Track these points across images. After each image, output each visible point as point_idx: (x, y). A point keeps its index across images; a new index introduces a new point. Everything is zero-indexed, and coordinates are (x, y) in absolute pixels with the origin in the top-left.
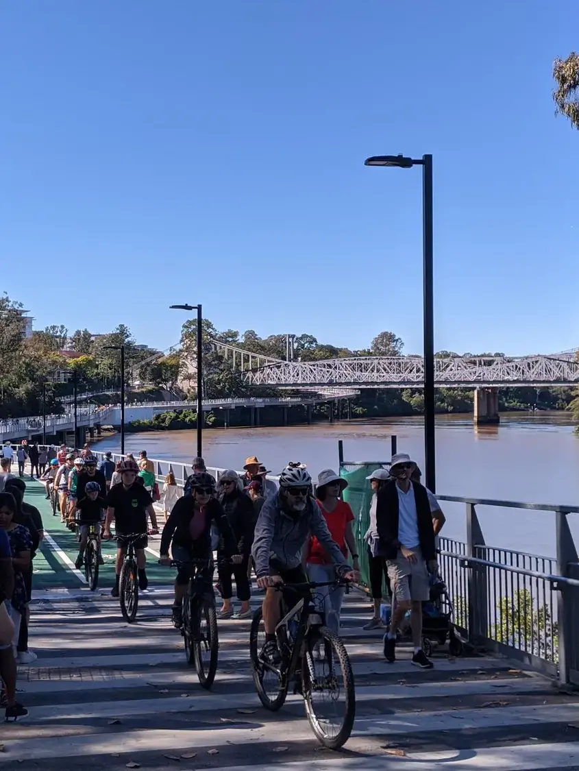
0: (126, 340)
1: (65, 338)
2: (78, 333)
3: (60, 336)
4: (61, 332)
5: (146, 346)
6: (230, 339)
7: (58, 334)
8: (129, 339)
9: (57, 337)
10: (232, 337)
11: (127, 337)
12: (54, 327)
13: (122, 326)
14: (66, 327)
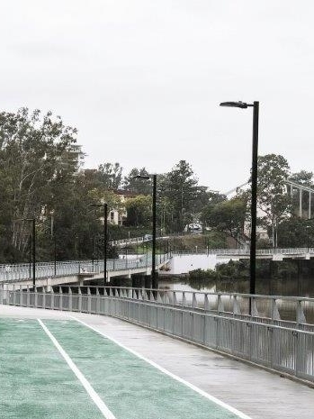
0: (187, 179)
1: (119, 178)
2: (134, 172)
3: (114, 175)
4: (116, 170)
5: (206, 188)
6: (303, 182)
7: (113, 172)
8: (191, 177)
9: (110, 176)
10: (305, 179)
11: (189, 175)
12: (108, 165)
13: (183, 162)
14: (121, 165)
